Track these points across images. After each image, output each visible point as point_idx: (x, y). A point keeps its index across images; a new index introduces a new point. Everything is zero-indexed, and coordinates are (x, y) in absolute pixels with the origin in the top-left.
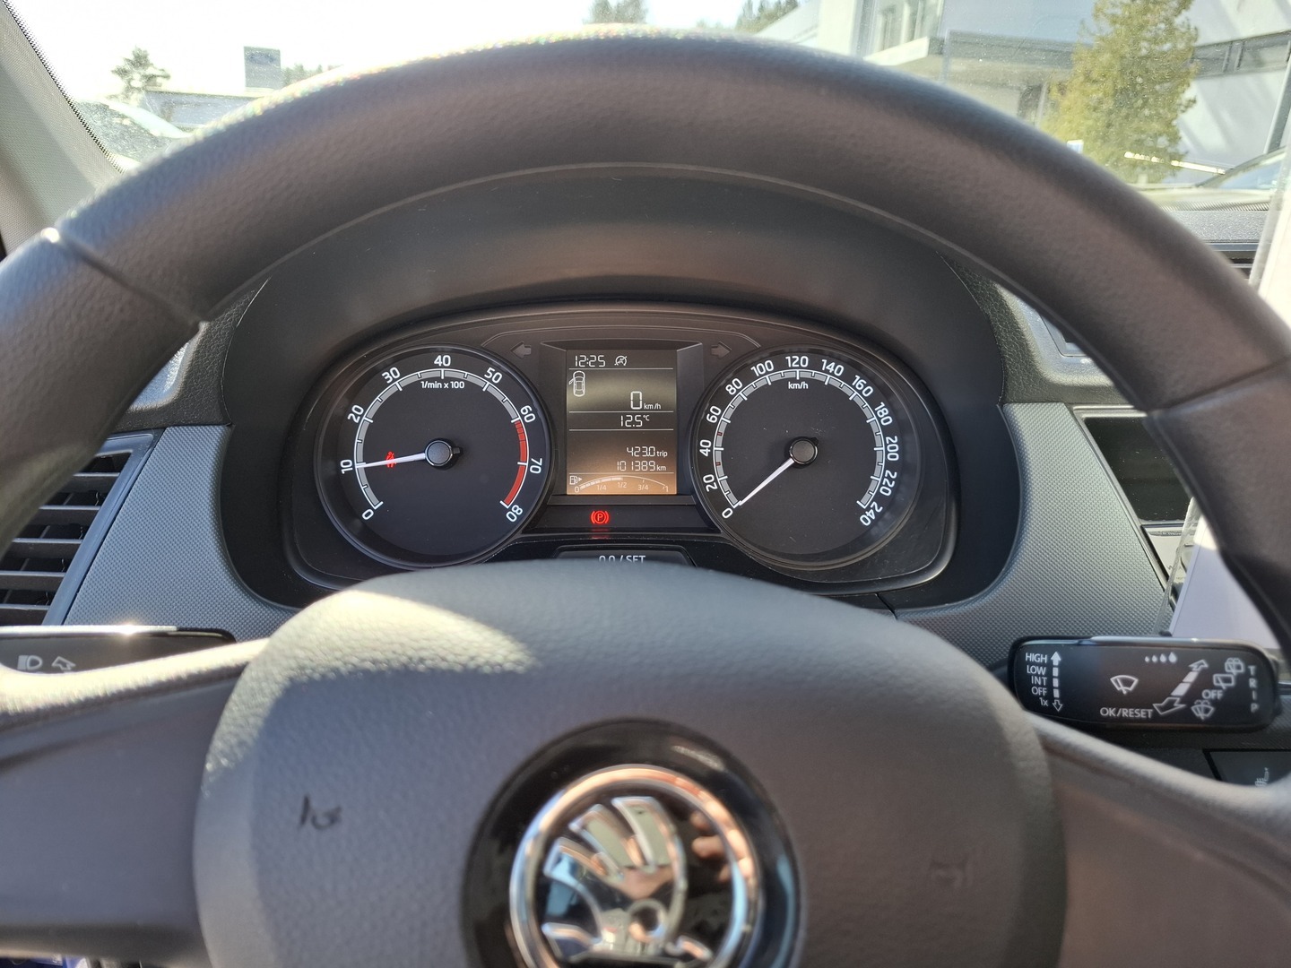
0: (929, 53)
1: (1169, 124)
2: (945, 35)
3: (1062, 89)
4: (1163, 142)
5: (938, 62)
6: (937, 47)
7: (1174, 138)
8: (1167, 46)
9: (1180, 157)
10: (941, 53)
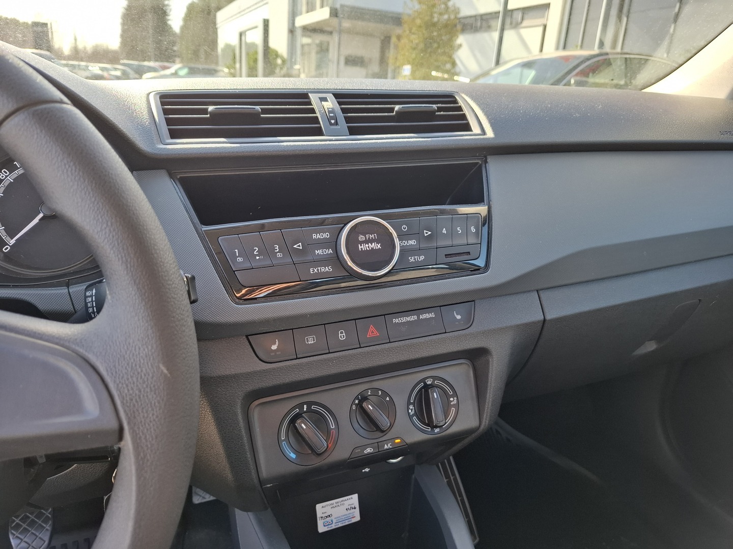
0: (330, 16)
1: (450, 57)
2: (338, 6)
3: (399, 38)
4: (448, 66)
5: (335, 21)
6: (334, 13)
7: (454, 64)
8: (446, 17)
9: (457, 74)
10: (337, 16)
